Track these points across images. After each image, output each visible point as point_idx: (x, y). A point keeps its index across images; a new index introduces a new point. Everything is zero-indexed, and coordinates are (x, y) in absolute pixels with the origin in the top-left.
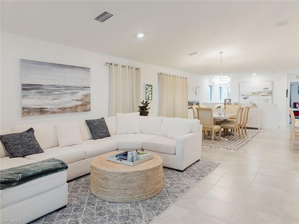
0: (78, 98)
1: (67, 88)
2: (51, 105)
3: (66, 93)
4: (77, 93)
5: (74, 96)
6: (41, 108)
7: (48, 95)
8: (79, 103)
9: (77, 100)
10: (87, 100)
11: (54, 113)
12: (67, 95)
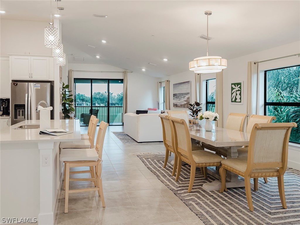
0: (185, 100)
1: (182, 94)
2: (178, 103)
3: (182, 97)
4: (185, 97)
5: (184, 98)
6: (176, 104)
7: (178, 98)
8: (186, 102)
9: (185, 101)
10: (188, 101)
11: (179, 107)
12: (182, 98)
